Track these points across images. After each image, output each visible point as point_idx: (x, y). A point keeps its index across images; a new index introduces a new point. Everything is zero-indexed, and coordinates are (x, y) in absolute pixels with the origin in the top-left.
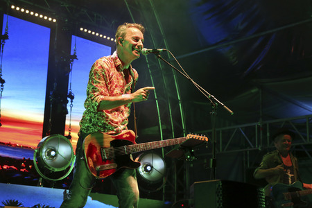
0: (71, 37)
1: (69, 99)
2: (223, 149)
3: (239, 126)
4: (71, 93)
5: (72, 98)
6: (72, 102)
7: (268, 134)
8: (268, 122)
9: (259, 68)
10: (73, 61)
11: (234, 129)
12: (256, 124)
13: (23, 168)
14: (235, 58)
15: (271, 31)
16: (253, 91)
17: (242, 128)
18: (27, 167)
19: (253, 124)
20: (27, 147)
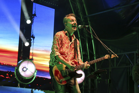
0: (33, 4)
1: (32, 38)
2: (116, 66)
3: (126, 53)
4: (33, 35)
5: (34, 38)
6: (33, 40)
9: (137, 21)
10: (34, 17)
11: (123, 55)
12: (135, 52)
13: (7, 76)
14: (124, 16)
16: (134, 33)
18: (9, 76)
19: (133, 52)
20: (9, 65)
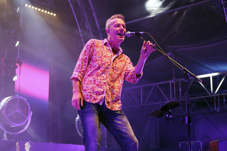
2: (143, 102)
3: (157, 84)
4: (19, 59)
5: (20, 64)
6: (20, 67)
7: (180, 90)
8: (180, 80)
11: (153, 86)
12: (170, 82)
15: (184, 7)
17: (159, 85)
19: (168, 82)
